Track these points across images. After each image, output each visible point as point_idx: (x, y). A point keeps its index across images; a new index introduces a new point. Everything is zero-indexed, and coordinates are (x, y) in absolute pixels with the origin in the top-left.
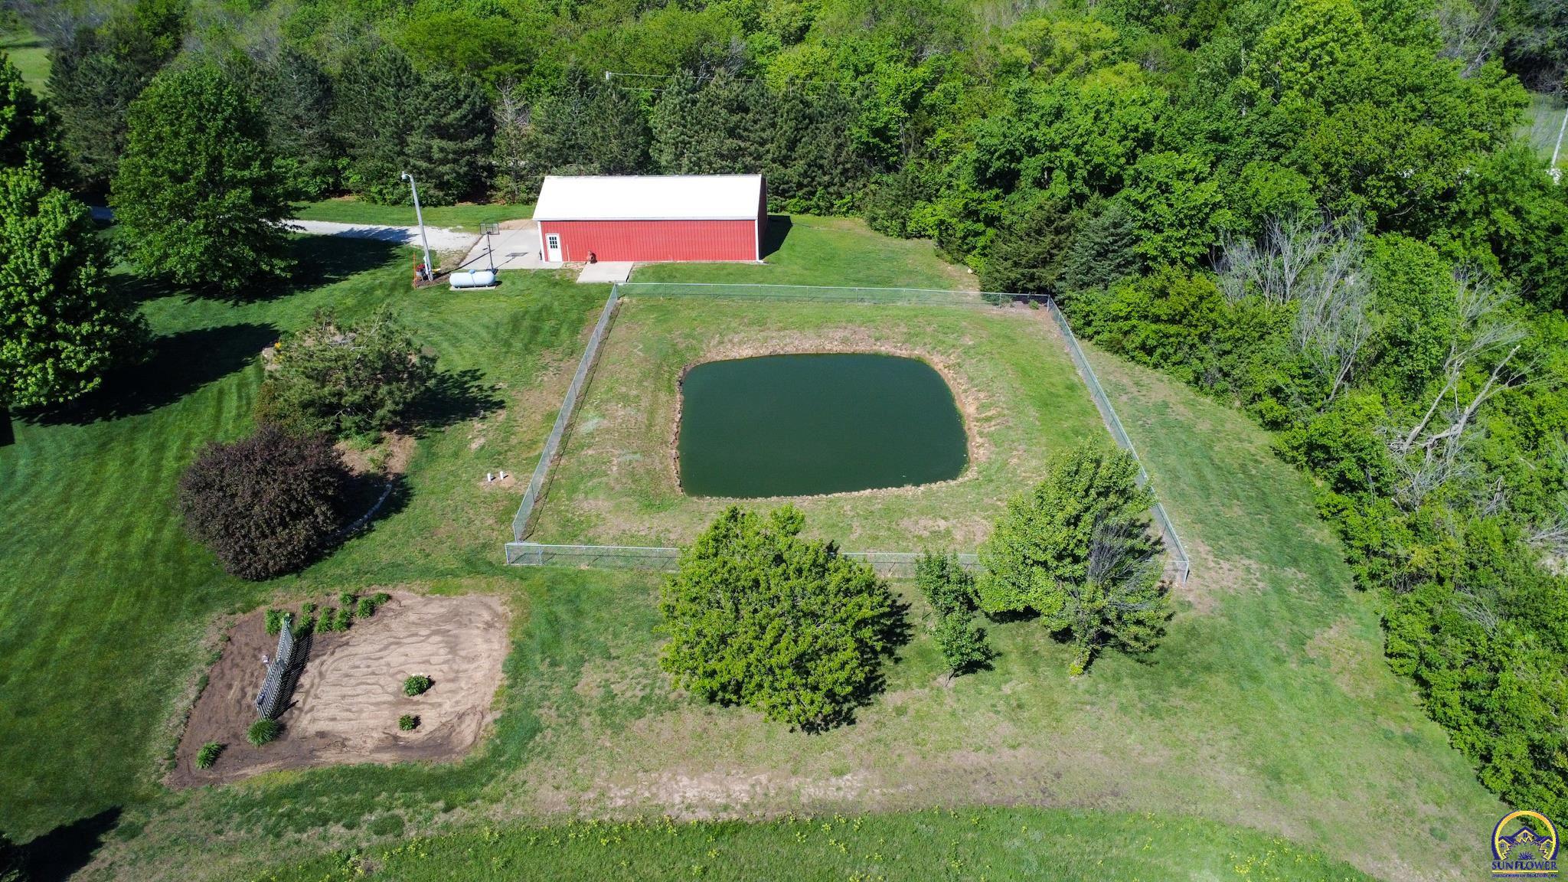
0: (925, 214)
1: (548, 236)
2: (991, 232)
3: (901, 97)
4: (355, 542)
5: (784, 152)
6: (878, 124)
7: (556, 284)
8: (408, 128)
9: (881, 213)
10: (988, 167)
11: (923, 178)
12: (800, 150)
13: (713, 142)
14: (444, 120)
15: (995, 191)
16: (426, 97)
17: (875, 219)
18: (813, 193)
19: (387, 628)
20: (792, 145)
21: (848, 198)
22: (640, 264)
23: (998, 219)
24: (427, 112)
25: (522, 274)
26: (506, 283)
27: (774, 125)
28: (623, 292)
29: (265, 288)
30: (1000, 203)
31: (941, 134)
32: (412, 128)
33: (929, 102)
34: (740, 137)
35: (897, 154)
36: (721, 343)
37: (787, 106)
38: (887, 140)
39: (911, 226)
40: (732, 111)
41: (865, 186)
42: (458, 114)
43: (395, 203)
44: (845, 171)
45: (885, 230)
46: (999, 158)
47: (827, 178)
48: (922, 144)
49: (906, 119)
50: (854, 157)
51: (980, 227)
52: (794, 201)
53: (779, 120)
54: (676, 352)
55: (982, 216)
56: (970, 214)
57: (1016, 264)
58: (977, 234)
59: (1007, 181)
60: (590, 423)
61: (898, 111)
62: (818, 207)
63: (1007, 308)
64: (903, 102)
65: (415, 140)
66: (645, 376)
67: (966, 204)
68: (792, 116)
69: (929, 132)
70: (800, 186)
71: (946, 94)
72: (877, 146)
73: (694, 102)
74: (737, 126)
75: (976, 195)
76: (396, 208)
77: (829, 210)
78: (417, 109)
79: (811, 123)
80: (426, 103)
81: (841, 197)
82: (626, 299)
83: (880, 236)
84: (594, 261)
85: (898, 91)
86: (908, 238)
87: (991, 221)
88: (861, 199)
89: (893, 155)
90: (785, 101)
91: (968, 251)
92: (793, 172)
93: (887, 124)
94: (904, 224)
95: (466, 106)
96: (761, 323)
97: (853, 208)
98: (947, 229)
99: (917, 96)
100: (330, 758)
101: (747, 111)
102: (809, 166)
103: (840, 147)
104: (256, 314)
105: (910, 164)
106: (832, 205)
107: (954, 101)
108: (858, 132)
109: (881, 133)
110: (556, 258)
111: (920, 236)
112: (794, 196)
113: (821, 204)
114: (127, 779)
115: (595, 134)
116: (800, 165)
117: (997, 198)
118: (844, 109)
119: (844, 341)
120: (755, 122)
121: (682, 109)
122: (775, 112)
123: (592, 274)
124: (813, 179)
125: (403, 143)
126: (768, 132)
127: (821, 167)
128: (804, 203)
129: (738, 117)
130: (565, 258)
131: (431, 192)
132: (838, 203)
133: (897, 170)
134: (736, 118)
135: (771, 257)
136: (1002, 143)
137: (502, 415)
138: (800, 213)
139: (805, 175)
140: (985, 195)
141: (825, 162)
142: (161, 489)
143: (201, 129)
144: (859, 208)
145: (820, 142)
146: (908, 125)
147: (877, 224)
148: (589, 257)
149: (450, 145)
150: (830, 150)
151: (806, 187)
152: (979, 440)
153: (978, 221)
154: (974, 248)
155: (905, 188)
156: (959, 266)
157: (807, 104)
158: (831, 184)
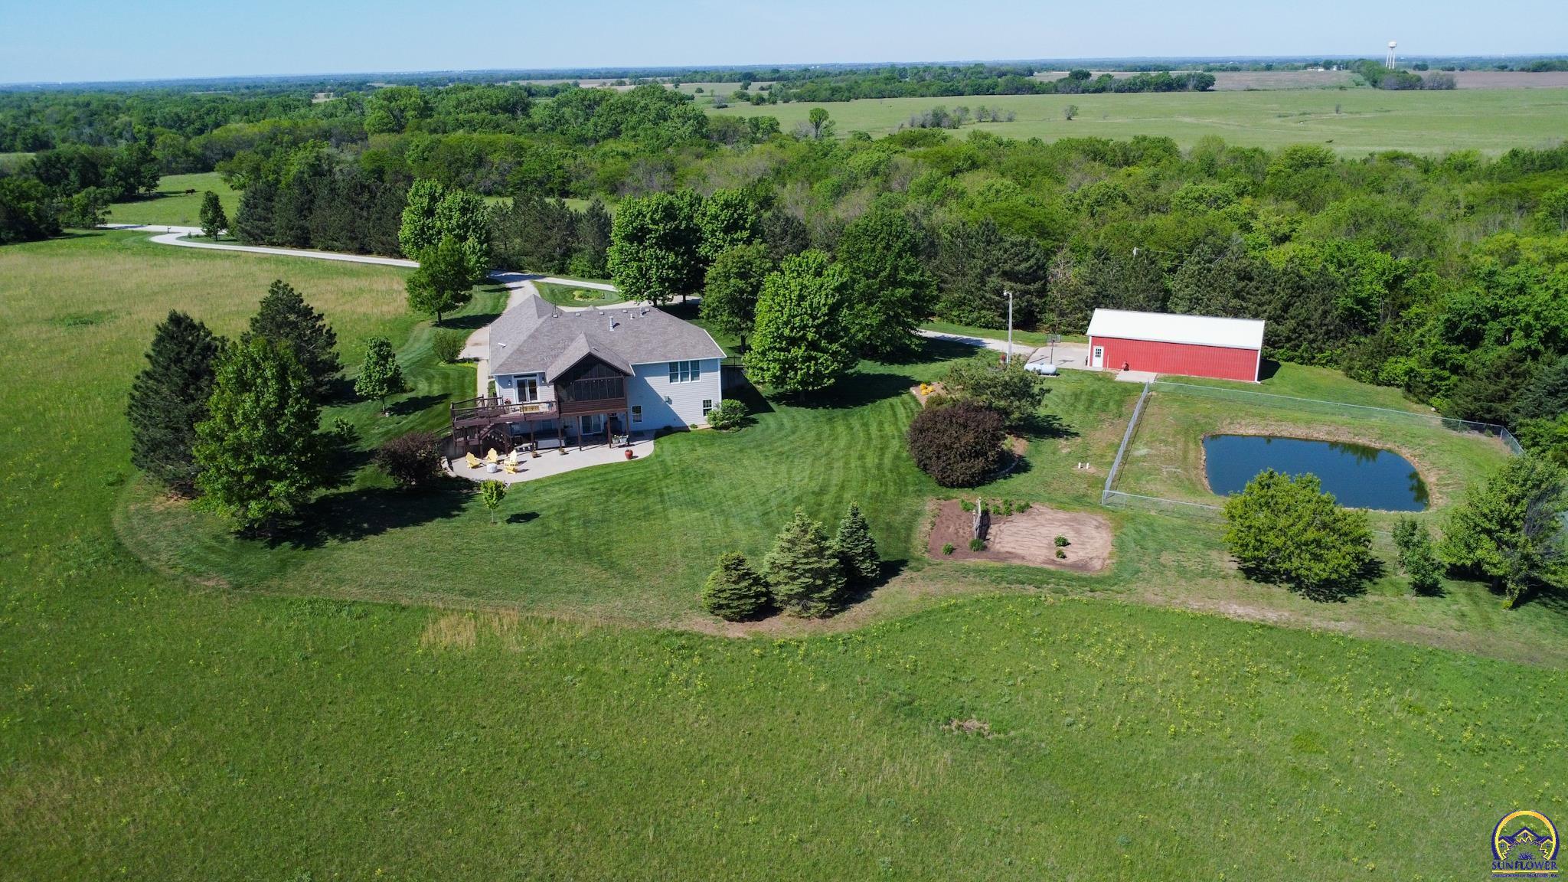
0: (1397, 366)
1: (1095, 348)
2: (1455, 378)
3: (1384, 278)
4: (1002, 480)
5: (1279, 312)
6: (1364, 295)
7: (1100, 380)
8: (989, 272)
9: (1357, 364)
10: (1457, 327)
11: (1397, 338)
12: (1292, 312)
13: (1221, 300)
14: (1017, 268)
15: (1462, 346)
16: (1005, 252)
17: (1351, 369)
18: (1299, 346)
19: (1034, 519)
20: (1286, 307)
21: (1328, 353)
22: (1162, 375)
23: (1462, 367)
24: (1006, 262)
25: (1075, 371)
26: (1062, 376)
27: (1272, 292)
28: (1151, 389)
29: (905, 355)
30: (1465, 355)
31: (1414, 309)
32: (992, 272)
33: (1406, 286)
34: (1244, 299)
35: (1375, 321)
36: (1231, 423)
37: (1285, 278)
38: (1368, 308)
39: (1382, 376)
40: (1241, 279)
41: (1343, 345)
42: (1027, 265)
43: (968, 324)
44: (1328, 332)
45: (1359, 378)
46: (1467, 319)
47: (1311, 336)
48: (1398, 316)
49: (1386, 295)
50: (1337, 321)
51: (1446, 373)
52: (1281, 351)
53: (1277, 289)
54: (1197, 424)
55: (1448, 365)
56: (1436, 361)
57: (1476, 399)
58: (1441, 379)
59: (1472, 339)
60: (1141, 451)
61: (1379, 288)
62: (1302, 357)
63: (1465, 433)
64: (1386, 282)
65: (993, 280)
66: (1177, 433)
67: (1436, 353)
68: (1289, 285)
69: (1406, 306)
70: (1289, 339)
71: (1422, 281)
72: (1359, 313)
73: (1209, 270)
74: (1242, 290)
75: (1445, 347)
76: (969, 328)
77: (1310, 361)
78: (997, 259)
79: (1304, 291)
80: (1006, 256)
81: (1321, 351)
82: (1154, 393)
83: (1355, 383)
84: (1126, 369)
85: (1383, 273)
86: (1379, 385)
87: (1456, 369)
88: (1338, 355)
89: (1372, 321)
90: (1284, 274)
91: (1433, 394)
92: (1283, 329)
93: (1370, 296)
94: (1376, 373)
95: (1032, 261)
96: (1263, 417)
97: (1332, 361)
98: (1415, 377)
99: (1399, 279)
100: (1017, 562)
101: (1251, 279)
102: (1298, 325)
103: (1325, 313)
104: (897, 370)
105: (1386, 327)
106: (1314, 358)
107: (1428, 287)
108: (1344, 301)
109: (1363, 302)
110: (1098, 364)
111: (1389, 384)
112: (1282, 347)
113: (1305, 355)
114: (907, 550)
115: (1127, 288)
116: (1291, 324)
117: (1462, 351)
118: (1333, 285)
119: (1329, 433)
120: (1257, 289)
121: (1199, 274)
122: (1274, 282)
123: (1124, 376)
124: (1300, 335)
125: (984, 283)
126: (1267, 297)
127: (1309, 327)
128: (1291, 353)
129: (1244, 284)
130: (1105, 365)
131: (997, 319)
132: (1319, 356)
133: (1374, 332)
134: (1241, 284)
135: (1267, 381)
136: (1471, 309)
137: (1079, 440)
138: (1286, 360)
139: (1294, 331)
140: (1453, 348)
141: (1312, 323)
142: (874, 442)
143: (888, 247)
144: (1336, 362)
145: (1310, 308)
146: (1387, 300)
147: (1352, 373)
148: (1124, 366)
149: (1018, 286)
150: (1317, 316)
151: (1293, 340)
152: (1438, 495)
153: (1444, 368)
154: (1439, 390)
155: (1380, 346)
156: (1423, 406)
157: (1301, 278)
158: (1314, 341)
